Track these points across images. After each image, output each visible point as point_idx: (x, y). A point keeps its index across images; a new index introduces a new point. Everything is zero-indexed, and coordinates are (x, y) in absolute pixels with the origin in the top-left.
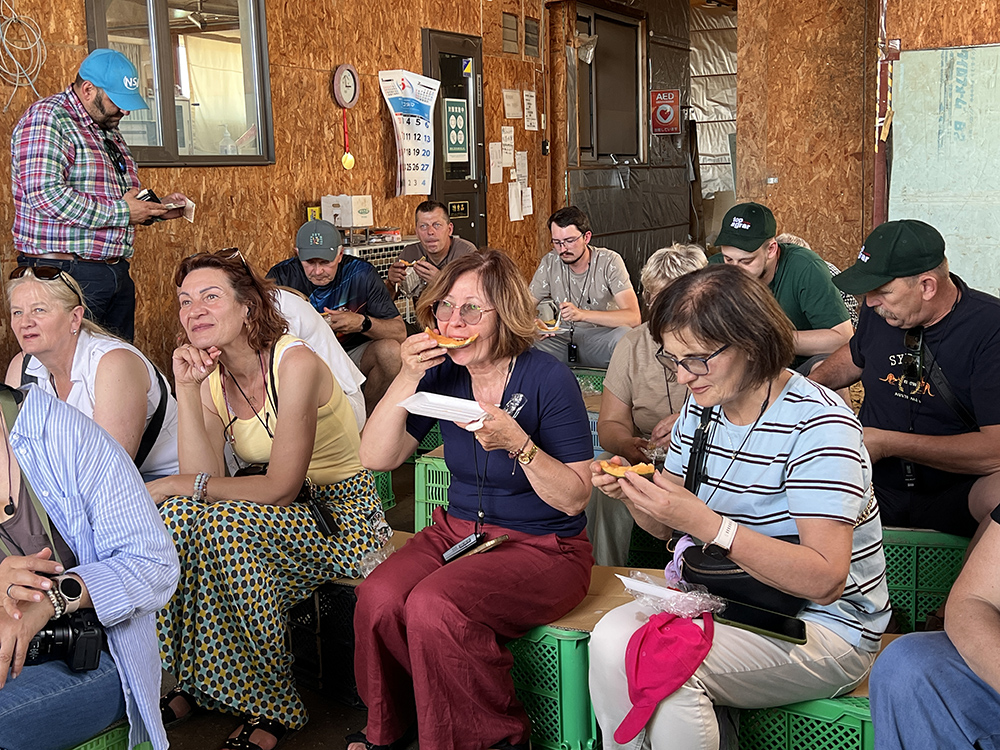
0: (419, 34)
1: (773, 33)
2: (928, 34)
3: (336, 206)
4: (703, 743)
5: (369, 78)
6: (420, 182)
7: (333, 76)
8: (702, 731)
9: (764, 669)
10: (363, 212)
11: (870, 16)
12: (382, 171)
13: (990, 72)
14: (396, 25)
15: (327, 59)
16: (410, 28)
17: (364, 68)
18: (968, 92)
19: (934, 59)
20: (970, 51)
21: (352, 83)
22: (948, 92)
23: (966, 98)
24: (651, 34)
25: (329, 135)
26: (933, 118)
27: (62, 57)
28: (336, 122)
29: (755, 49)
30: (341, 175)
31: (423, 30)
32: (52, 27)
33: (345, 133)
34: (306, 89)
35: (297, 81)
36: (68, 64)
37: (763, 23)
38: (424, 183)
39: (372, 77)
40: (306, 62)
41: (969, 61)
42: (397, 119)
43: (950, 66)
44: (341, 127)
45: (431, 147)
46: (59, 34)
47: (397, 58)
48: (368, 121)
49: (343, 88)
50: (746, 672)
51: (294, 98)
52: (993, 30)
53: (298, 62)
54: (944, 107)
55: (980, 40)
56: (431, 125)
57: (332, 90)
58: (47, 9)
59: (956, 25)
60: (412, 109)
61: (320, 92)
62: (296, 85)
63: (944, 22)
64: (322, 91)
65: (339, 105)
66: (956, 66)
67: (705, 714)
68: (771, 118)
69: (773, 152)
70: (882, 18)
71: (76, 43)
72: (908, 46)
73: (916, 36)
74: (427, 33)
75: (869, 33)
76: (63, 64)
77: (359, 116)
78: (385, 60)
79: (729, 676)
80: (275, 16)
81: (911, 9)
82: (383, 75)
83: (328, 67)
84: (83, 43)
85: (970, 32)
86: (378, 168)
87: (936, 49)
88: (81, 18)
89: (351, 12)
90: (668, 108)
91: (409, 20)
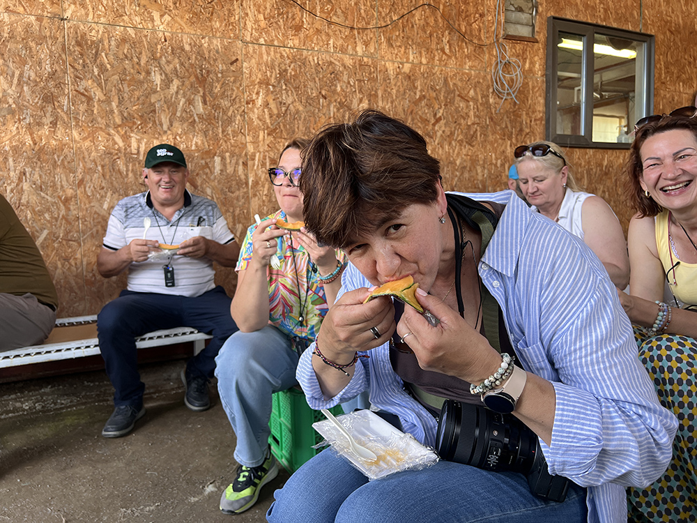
15: (691, 87)
27: (530, 84)
32: (527, 66)
35: (671, 100)
36: (533, 87)
40: (677, 88)
46: (530, 70)
58: (525, 56)
62: (670, 102)
71: (539, 75)
76: (530, 86)
80: (659, 59)
84: (543, 76)
88: (543, 61)
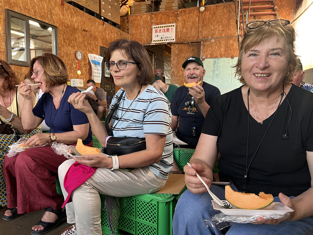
0: (99, 47)
1: (179, 54)
2: (211, 55)
3: (74, 81)
4: (91, 207)
5: (86, 55)
6: (98, 80)
7: (76, 52)
8: (91, 202)
9: (118, 181)
10: (81, 83)
11: (199, 51)
12: (88, 76)
13: (223, 63)
14: (93, 44)
15: (74, 49)
16: (97, 45)
17: (84, 52)
18: (219, 68)
19: (212, 60)
20: (219, 59)
21: (81, 55)
22: (215, 67)
23: (218, 69)
24: (156, 57)
25: (74, 66)
26: (211, 73)
28: (76, 63)
29: (175, 57)
30: (77, 75)
31: (100, 47)
33: (79, 66)
34: (69, 55)
35: (66, 52)
37: (177, 52)
38: (99, 80)
39: (87, 55)
40: (69, 48)
41: (219, 61)
42: (92, 65)
43: (215, 62)
44: (78, 65)
45: (101, 72)
47: (93, 51)
48: (85, 64)
49: (78, 56)
50: (109, 182)
51: (65, 56)
52: (224, 55)
53: (67, 48)
54: (214, 71)
55: (221, 57)
56: (101, 67)
57: (75, 56)
59: (216, 53)
60: (96, 63)
61: (72, 56)
62: (66, 53)
63: (214, 53)
64: (73, 56)
65: (77, 60)
66: (216, 62)
67: (91, 196)
68: (178, 72)
69: (178, 80)
70: (201, 51)
71: (2, 33)
72: (206, 58)
73: (208, 55)
74: (101, 47)
75: (199, 55)
77: (83, 63)
78: (90, 51)
79: (103, 183)
80: (60, 36)
81: (207, 50)
82: (89, 55)
83: (75, 51)
84: (4, 33)
85: (219, 55)
86: (87, 75)
87: (212, 58)
88: (4, 27)
89: (82, 39)
90: (159, 73)
91: (97, 44)
